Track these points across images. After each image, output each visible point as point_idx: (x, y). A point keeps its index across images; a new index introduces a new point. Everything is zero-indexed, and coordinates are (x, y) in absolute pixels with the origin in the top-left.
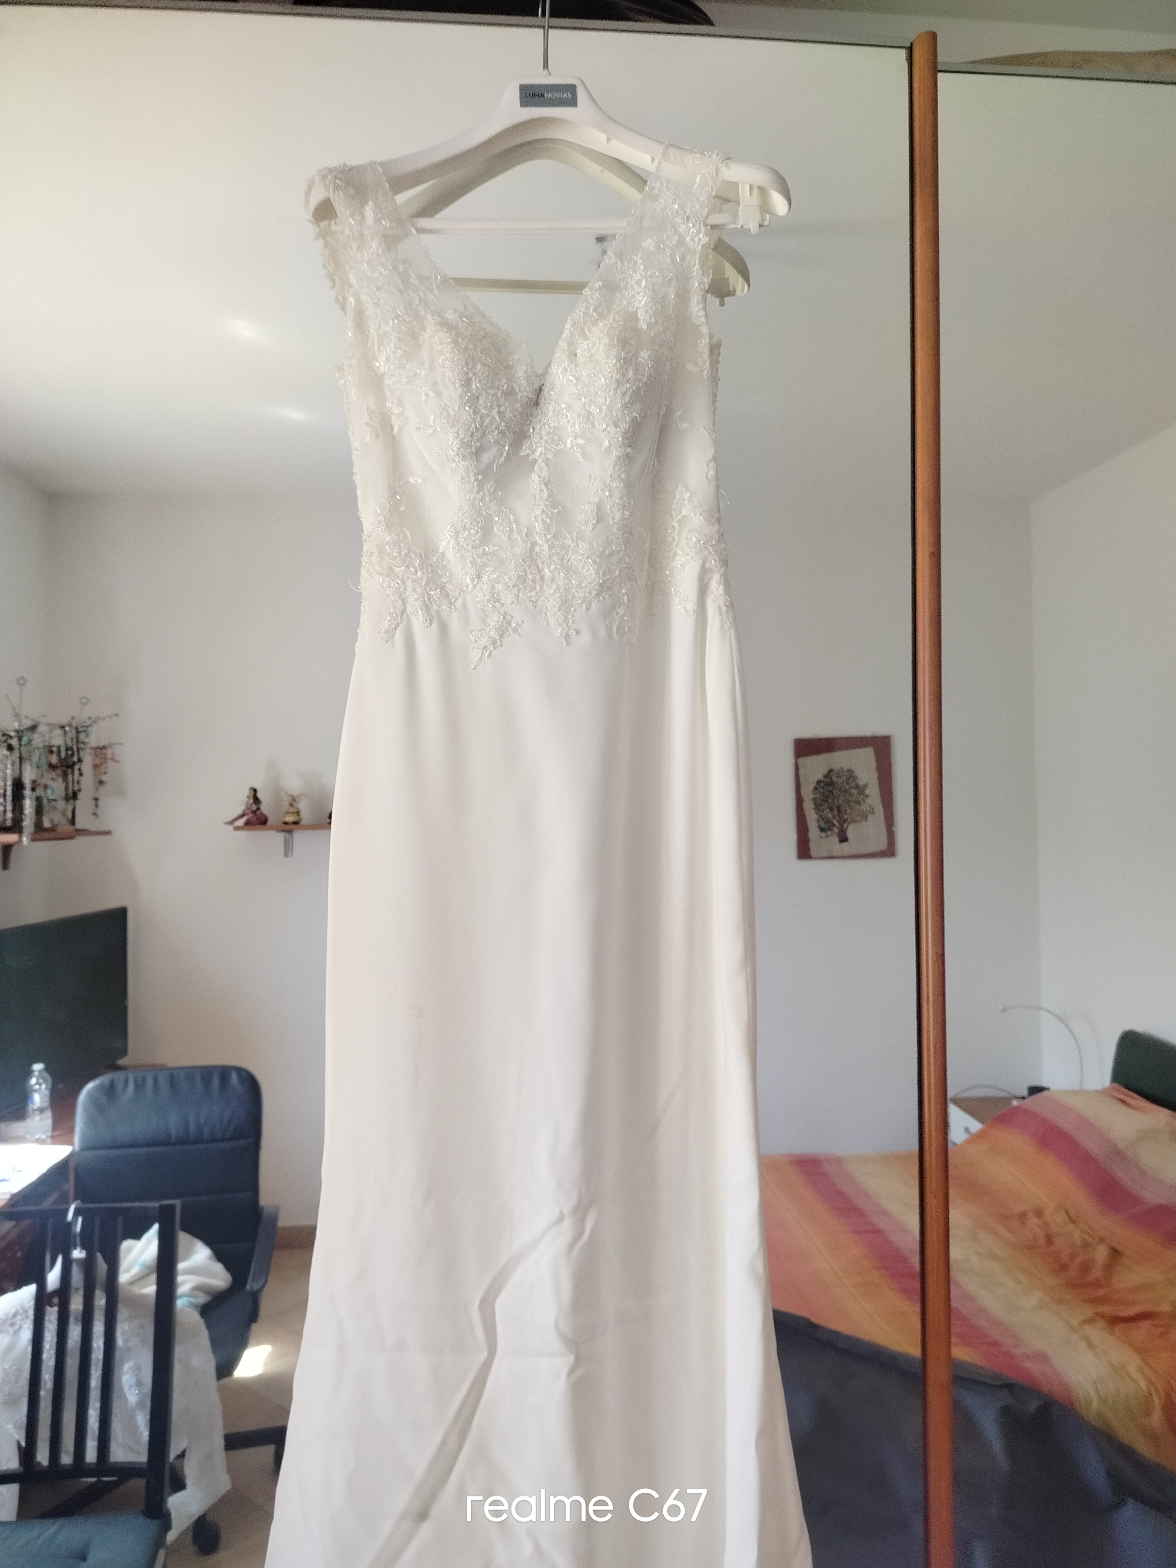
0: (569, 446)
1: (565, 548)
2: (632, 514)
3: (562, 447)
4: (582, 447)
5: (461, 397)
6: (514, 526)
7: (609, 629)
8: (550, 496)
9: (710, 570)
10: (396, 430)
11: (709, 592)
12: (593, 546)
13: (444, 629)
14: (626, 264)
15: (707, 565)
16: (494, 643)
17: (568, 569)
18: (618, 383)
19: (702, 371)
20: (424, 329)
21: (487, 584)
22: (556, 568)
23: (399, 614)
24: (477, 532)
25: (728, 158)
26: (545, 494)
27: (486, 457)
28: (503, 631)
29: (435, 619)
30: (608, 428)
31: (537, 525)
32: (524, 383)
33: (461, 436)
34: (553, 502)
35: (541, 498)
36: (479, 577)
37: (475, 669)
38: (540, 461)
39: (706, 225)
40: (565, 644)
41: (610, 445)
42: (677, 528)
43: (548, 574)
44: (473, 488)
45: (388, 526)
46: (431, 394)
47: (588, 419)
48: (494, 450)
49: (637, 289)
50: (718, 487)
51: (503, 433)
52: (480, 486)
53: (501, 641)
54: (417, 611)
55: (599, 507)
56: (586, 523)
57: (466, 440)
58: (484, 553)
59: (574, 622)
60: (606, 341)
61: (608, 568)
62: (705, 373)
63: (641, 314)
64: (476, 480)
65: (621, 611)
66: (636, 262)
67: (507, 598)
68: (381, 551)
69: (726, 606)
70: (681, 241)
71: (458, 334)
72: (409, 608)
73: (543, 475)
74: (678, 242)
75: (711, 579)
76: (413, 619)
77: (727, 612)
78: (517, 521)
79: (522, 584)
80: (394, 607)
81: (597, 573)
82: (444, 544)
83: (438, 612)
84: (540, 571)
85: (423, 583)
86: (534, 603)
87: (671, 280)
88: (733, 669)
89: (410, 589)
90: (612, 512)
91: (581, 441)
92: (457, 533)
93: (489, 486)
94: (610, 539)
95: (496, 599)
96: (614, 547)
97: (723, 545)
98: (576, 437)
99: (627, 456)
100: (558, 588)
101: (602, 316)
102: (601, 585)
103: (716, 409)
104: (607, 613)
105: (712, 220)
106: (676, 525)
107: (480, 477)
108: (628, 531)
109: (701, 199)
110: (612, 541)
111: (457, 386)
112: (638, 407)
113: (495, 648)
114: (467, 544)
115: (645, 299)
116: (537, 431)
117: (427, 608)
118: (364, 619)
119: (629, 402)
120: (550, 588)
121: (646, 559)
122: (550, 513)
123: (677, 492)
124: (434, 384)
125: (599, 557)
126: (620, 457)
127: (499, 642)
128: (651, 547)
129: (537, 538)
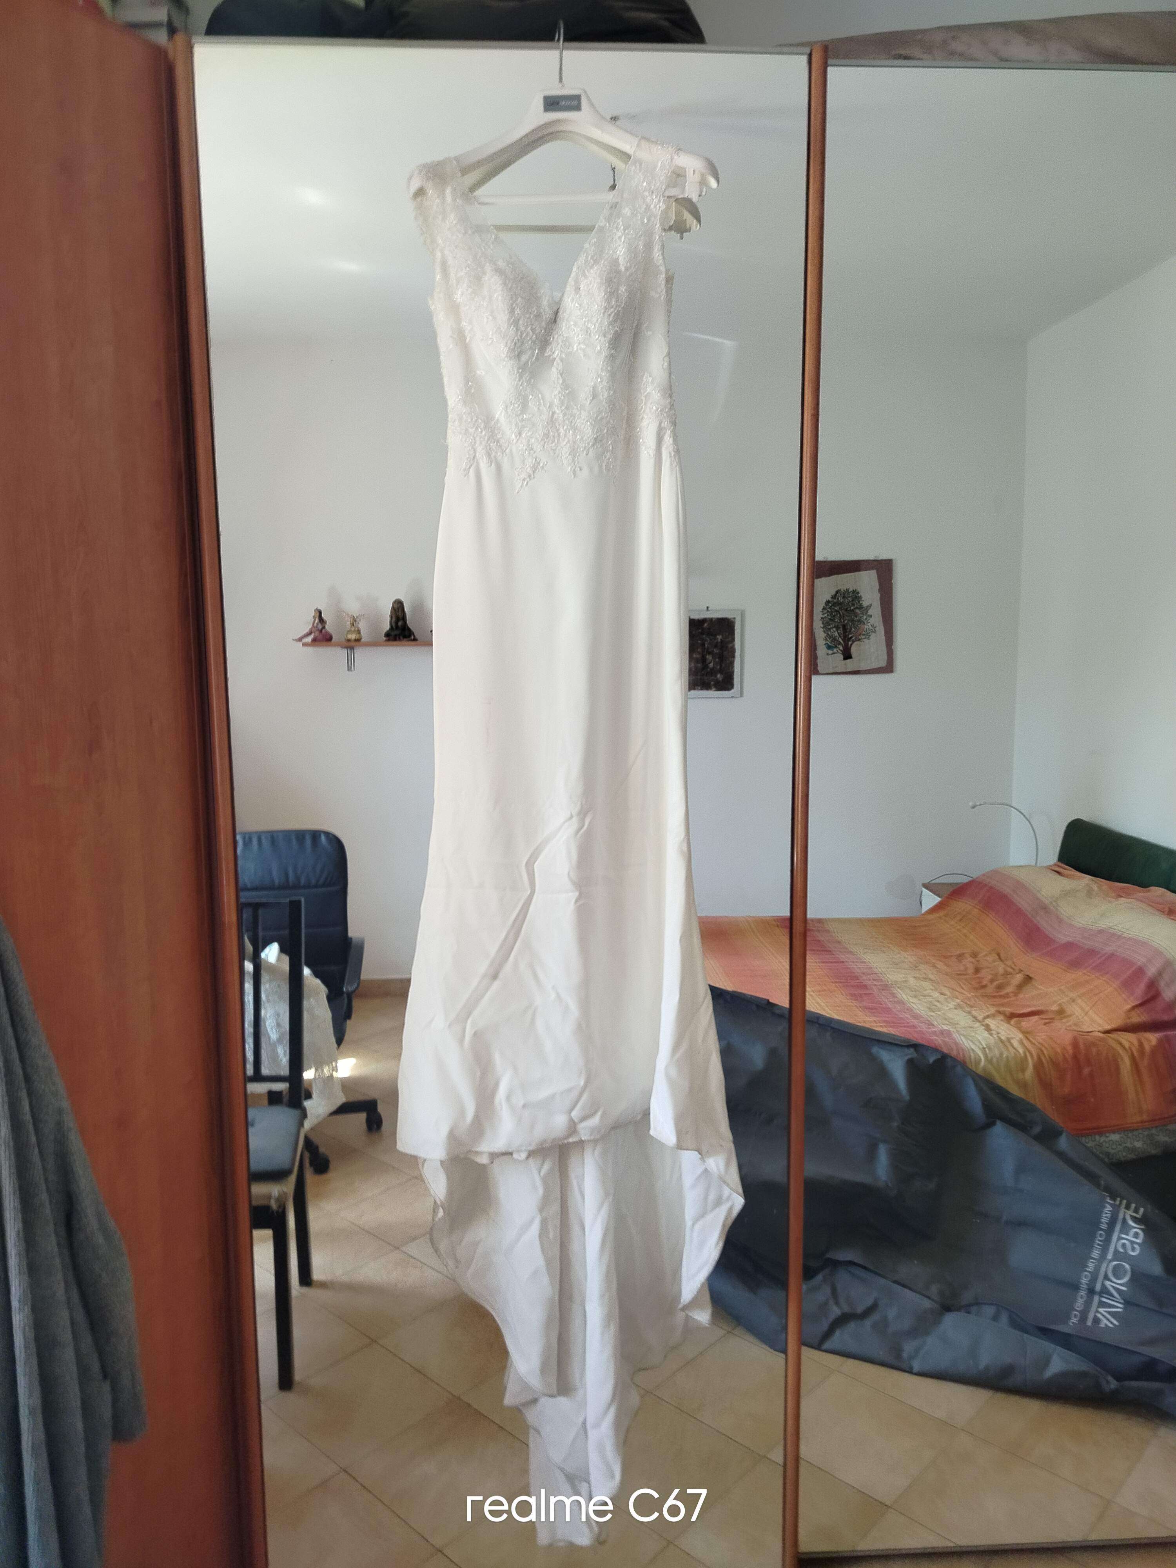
0: (575, 349)
1: (573, 415)
2: (614, 393)
3: (570, 350)
4: (584, 350)
5: (509, 320)
6: (542, 401)
7: (600, 467)
8: (564, 381)
9: (664, 428)
10: (468, 340)
11: (664, 443)
12: (590, 414)
13: (499, 468)
14: (612, 225)
15: (662, 425)
16: (530, 476)
17: (575, 429)
18: (606, 308)
19: (660, 297)
20: (484, 273)
21: (525, 439)
22: (567, 428)
23: (472, 458)
24: (519, 405)
25: (679, 149)
26: (561, 381)
27: (524, 358)
28: (535, 469)
29: (494, 461)
30: (600, 338)
31: (555, 400)
32: (547, 309)
33: (509, 345)
34: (566, 386)
35: (558, 383)
36: (520, 434)
37: (518, 493)
38: (557, 359)
39: (664, 197)
40: (573, 476)
41: (601, 349)
42: (644, 401)
43: (562, 431)
44: (516, 378)
45: (465, 403)
46: (491, 318)
47: (587, 332)
48: (529, 353)
49: (619, 242)
50: (670, 374)
51: (534, 342)
52: (521, 377)
53: (534, 475)
54: (483, 456)
55: (594, 388)
56: (586, 399)
57: (511, 347)
58: (523, 420)
59: (578, 462)
60: (598, 280)
61: (600, 428)
62: (663, 297)
63: (621, 260)
64: (518, 372)
65: (608, 455)
66: (618, 224)
67: (538, 447)
68: (461, 419)
69: (674, 451)
70: (648, 208)
71: (506, 278)
72: (477, 454)
73: (559, 369)
74: (646, 209)
75: (665, 434)
76: (481, 461)
77: (674, 455)
78: (543, 399)
79: (547, 438)
80: (469, 454)
81: (593, 431)
82: (499, 413)
83: (495, 457)
84: (558, 430)
85: (486, 439)
86: (554, 451)
87: (641, 235)
88: (678, 492)
89: (478, 442)
90: (602, 392)
91: (583, 346)
92: (507, 407)
93: (526, 376)
94: (601, 410)
95: (530, 449)
96: (603, 414)
97: (673, 412)
98: (579, 344)
99: (612, 356)
100: (569, 441)
101: (596, 262)
102: (596, 439)
103: (670, 321)
104: (599, 457)
105: (667, 193)
106: (644, 399)
107: (520, 371)
108: (612, 403)
109: (661, 178)
110: (602, 410)
111: (506, 313)
112: (618, 323)
113: (530, 480)
114: (513, 413)
115: (623, 250)
116: (555, 339)
117: (489, 455)
118: (450, 462)
119: (612, 320)
120: (564, 441)
121: (624, 421)
122: (564, 393)
123: (644, 377)
124: (492, 312)
125: (595, 421)
126: (607, 356)
127: (532, 476)
128: (628, 413)
129: (556, 409)
